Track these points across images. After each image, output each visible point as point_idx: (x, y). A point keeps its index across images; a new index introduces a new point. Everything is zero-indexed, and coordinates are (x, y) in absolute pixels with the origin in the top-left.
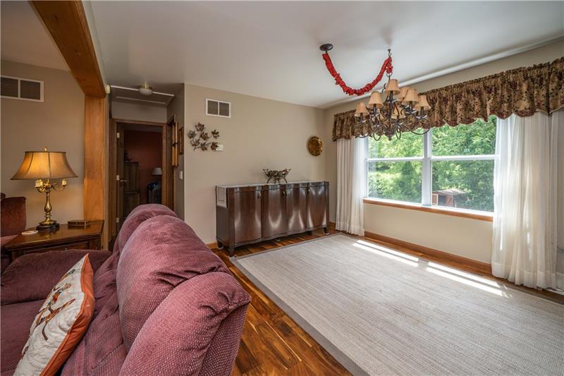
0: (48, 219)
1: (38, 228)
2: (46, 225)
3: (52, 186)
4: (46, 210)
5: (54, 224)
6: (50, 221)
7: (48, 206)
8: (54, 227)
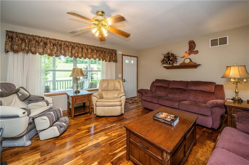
0: (237, 97)
1: (232, 100)
2: (236, 99)
3: (239, 82)
4: (236, 92)
5: (240, 99)
6: (238, 97)
7: (237, 91)
8: (240, 101)
